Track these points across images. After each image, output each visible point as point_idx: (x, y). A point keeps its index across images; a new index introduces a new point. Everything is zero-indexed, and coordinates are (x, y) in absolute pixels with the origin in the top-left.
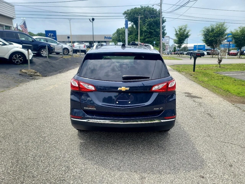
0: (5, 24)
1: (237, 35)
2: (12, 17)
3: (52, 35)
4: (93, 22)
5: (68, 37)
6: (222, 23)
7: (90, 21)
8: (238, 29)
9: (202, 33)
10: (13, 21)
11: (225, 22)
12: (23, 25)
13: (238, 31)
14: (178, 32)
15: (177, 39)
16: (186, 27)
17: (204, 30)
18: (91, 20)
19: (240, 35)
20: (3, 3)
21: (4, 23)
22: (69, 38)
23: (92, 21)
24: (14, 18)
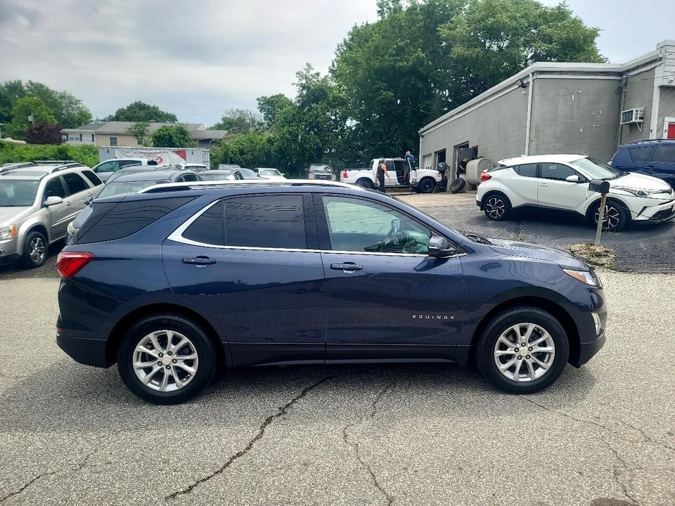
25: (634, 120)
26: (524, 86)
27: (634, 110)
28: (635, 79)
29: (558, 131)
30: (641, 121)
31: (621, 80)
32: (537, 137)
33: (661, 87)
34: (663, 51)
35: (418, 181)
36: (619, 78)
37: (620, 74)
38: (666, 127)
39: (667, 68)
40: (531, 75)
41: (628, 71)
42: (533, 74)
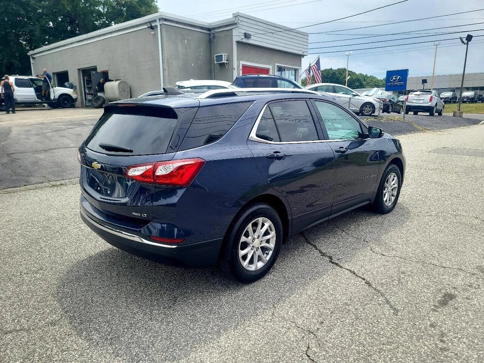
0: (289, 65)
2: (300, 53)
3: (398, 78)
4: (467, 44)
5: (424, 81)
7: (463, 42)
10: (303, 59)
12: (315, 65)
18: (464, 40)
20: (276, 33)
21: (286, 64)
22: (426, 82)
23: (466, 42)
24: (304, 54)
25: (223, 61)
26: (152, 28)
27: (223, 54)
28: (220, 35)
29: (180, 64)
30: (227, 62)
31: (210, 34)
32: (169, 67)
33: (237, 42)
34: (237, 19)
35: (57, 97)
36: (208, 32)
37: (209, 30)
38: (241, 67)
39: (240, 30)
40: (158, 20)
41: (214, 29)
42: (160, 20)
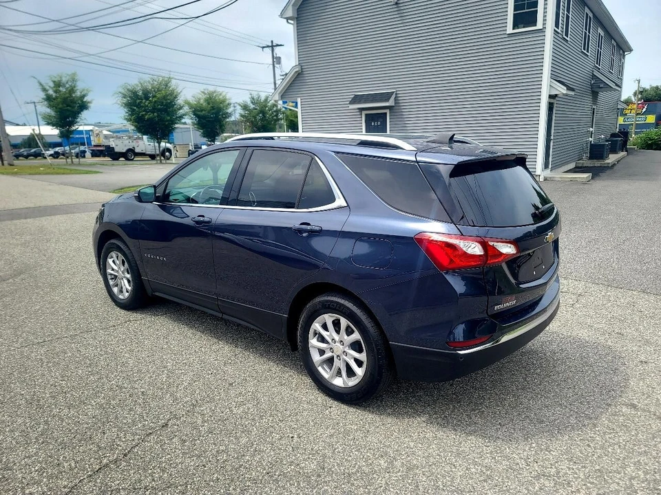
1: (202, 111)
6: (166, 79)
8: (201, 96)
9: (121, 100)
11: (172, 76)
13: (202, 101)
14: (51, 92)
15: (53, 113)
16: (74, 80)
17: (123, 91)
19: (209, 109)
